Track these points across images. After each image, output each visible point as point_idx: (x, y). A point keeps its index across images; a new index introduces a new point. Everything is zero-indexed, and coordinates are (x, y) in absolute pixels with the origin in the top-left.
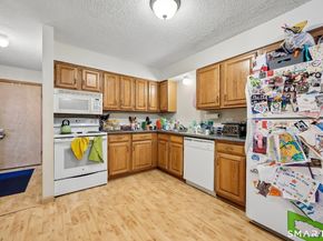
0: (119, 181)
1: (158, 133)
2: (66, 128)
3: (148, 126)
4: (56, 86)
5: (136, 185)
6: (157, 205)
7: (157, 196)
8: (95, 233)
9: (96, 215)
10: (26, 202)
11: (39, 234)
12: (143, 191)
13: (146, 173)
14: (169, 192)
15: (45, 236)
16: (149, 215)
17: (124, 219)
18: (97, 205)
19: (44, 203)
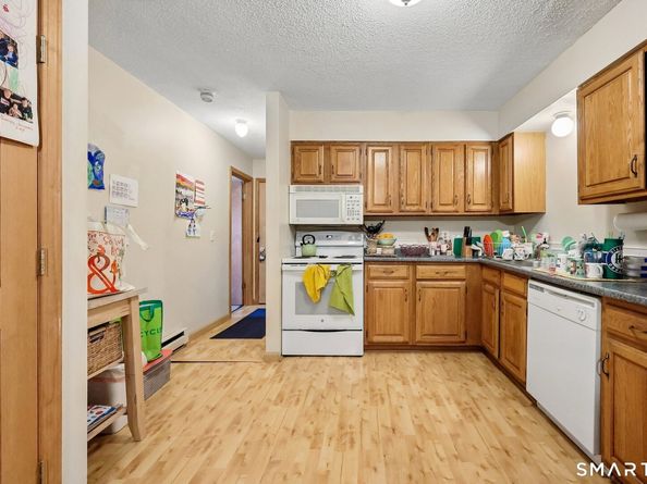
0: (385, 357)
1: (482, 265)
2: (309, 249)
3: (467, 249)
4: (294, 182)
5: (410, 373)
6: (420, 428)
7: (434, 410)
8: (287, 429)
9: (309, 403)
10: (254, 353)
11: (236, 399)
12: (416, 388)
13: (449, 355)
14: (471, 412)
15: (239, 405)
16: (389, 440)
17: (341, 427)
18: (323, 387)
19: (268, 360)
